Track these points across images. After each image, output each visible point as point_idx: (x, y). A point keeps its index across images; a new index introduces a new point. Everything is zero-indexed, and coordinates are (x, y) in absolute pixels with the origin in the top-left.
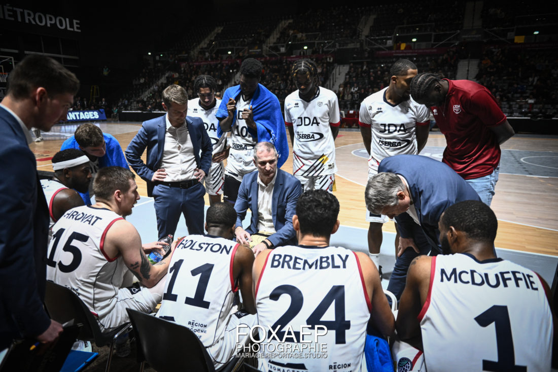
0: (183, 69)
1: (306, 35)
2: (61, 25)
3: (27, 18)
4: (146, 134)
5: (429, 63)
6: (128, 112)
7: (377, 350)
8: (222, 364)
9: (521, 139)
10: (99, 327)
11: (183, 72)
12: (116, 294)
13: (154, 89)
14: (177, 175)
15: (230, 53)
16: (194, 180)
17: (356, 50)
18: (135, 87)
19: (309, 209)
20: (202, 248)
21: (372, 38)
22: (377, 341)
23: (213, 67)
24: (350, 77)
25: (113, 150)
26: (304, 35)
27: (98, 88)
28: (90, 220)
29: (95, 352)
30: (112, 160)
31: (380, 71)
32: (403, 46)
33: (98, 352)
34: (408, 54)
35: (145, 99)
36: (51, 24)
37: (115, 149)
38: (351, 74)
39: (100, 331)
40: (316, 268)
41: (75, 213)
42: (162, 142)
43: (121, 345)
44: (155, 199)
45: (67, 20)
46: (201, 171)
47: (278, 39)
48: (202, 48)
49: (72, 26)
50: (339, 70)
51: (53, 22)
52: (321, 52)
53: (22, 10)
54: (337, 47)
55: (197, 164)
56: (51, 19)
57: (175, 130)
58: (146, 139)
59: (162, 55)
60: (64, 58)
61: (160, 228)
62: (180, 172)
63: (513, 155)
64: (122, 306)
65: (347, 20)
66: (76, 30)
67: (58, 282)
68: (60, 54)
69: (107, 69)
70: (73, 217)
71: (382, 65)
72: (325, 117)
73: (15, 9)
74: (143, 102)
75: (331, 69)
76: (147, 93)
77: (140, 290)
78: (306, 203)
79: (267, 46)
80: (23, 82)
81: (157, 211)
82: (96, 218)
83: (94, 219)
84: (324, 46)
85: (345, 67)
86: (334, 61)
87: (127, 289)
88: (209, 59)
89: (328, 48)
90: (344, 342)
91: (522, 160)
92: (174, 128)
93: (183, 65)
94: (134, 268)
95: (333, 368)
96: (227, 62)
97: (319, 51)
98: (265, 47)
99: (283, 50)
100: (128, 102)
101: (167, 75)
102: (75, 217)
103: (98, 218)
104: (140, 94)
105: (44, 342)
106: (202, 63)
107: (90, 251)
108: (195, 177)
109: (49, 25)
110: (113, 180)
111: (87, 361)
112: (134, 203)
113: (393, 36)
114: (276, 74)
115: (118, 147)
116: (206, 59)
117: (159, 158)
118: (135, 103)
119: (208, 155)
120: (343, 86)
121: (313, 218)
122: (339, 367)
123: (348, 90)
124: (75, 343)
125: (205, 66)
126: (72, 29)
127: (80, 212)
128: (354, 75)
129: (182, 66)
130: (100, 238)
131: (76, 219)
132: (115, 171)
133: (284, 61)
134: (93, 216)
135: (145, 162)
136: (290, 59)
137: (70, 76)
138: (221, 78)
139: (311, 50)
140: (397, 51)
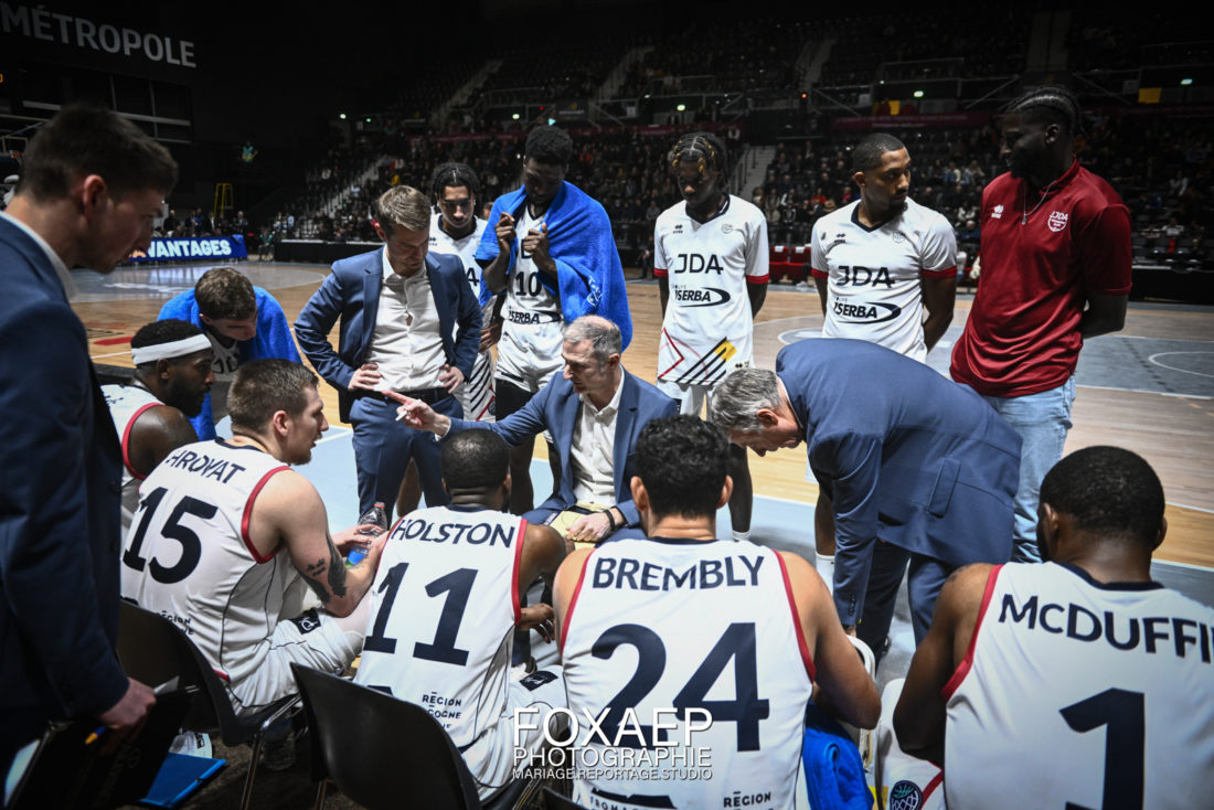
0: (414, 150)
1: (683, 81)
2: (154, 52)
3: (80, 35)
4: (340, 288)
5: (949, 145)
6: (294, 241)
7: (835, 769)
8: (494, 790)
9: (1152, 313)
10: (229, 704)
11: (414, 156)
12: (270, 634)
13: (352, 193)
14: (404, 378)
15: (516, 116)
16: (439, 389)
17: (791, 114)
18: (310, 187)
19: (667, 459)
20: (447, 536)
21: (827, 88)
22: (834, 748)
23: (480, 147)
24: (777, 173)
25: (269, 322)
26: (678, 80)
27: (231, 189)
28: (219, 471)
29: (220, 758)
30: (268, 345)
31: (842, 160)
32: (895, 107)
33: (227, 758)
34: (904, 125)
35: (332, 215)
36: (131, 49)
37: (273, 320)
38: (779, 166)
39: (233, 712)
40: (693, 586)
41: (190, 457)
42: (371, 308)
43: (274, 745)
44: (354, 427)
45: (168, 40)
46: (455, 370)
47: (621, 87)
48: (457, 107)
49: (177, 54)
50: (754, 157)
51: (137, 45)
52: (714, 119)
53: (70, 19)
54: (750, 106)
55: (446, 356)
56: (132, 40)
57: (400, 281)
58: (339, 298)
59: (369, 120)
60: (159, 125)
61: (363, 491)
62: (410, 372)
63: (1132, 349)
64: (280, 658)
65: (772, 49)
66: (185, 63)
67: (148, 604)
68: (151, 115)
69: (251, 148)
70: (185, 465)
71: (848, 149)
72: (737, 258)
73: (55, 16)
74: (325, 218)
75: (736, 155)
76: (335, 202)
77: (318, 625)
78: (659, 448)
79: (597, 104)
80: (54, 163)
81: (358, 454)
82: (233, 468)
83: (229, 469)
84: (721, 106)
85: (766, 152)
86: (743, 138)
87: (291, 623)
88: (472, 131)
89: (729, 109)
90: (756, 747)
91: (1151, 359)
92: (399, 277)
93: (416, 141)
94: (314, 574)
95: (732, 803)
96: (510, 137)
97: (711, 115)
98: (592, 104)
99: (632, 112)
100: (296, 219)
101: (380, 163)
102: (189, 464)
103: (236, 467)
104: (321, 203)
105: (115, 727)
106: (455, 139)
107: (218, 539)
108: (442, 384)
109: (127, 52)
110: (270, 390)
111: (203, 776)
112: (315, 439)
113: (871, 86)
114: (617, 164)
115: (280, 317)
116: (466, 130)
117: (365, 341)
118: (310, 222)
119: (472, 335)
120: (760, 191)
121: (680, 479)
122: (746, 801)
123: (772, 201)
124: (177, 738)
125: (462, 145)
126: (177, 62)
127: (200, 455)
128: (787, 168)
129: (413, 144)
130: (242, 511)
131: (191, 469)
132: (274, 369)
133: (634, 137)
134: (227, 463)
135: (336, 348)
136: (646, 133)
137: (158, 153)
138: (495, 171)
139: (692, 113)
140: (881, 118)
